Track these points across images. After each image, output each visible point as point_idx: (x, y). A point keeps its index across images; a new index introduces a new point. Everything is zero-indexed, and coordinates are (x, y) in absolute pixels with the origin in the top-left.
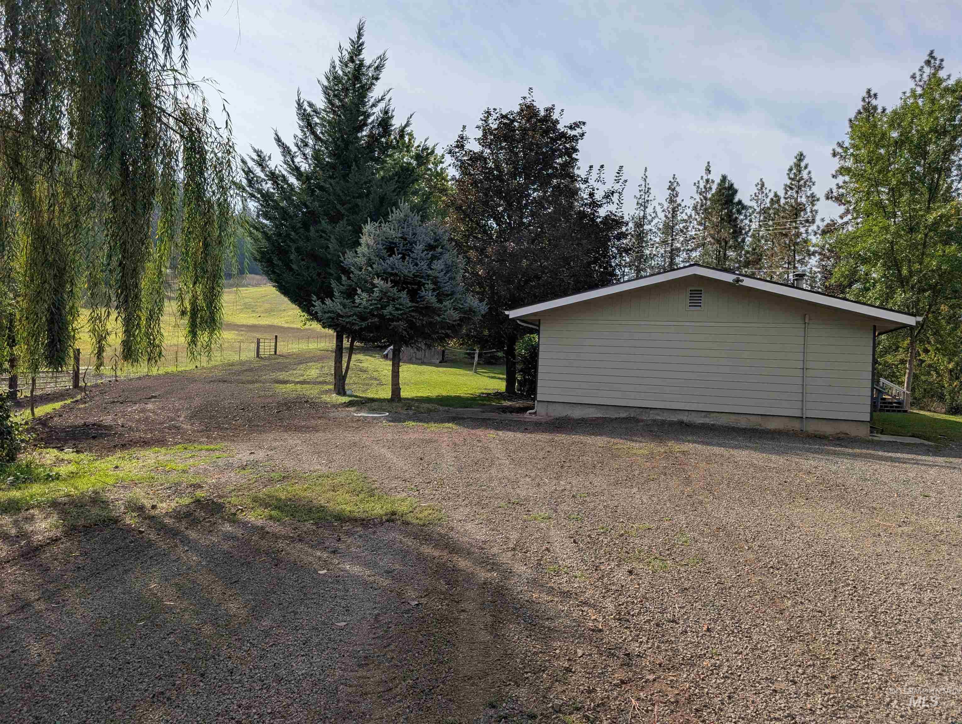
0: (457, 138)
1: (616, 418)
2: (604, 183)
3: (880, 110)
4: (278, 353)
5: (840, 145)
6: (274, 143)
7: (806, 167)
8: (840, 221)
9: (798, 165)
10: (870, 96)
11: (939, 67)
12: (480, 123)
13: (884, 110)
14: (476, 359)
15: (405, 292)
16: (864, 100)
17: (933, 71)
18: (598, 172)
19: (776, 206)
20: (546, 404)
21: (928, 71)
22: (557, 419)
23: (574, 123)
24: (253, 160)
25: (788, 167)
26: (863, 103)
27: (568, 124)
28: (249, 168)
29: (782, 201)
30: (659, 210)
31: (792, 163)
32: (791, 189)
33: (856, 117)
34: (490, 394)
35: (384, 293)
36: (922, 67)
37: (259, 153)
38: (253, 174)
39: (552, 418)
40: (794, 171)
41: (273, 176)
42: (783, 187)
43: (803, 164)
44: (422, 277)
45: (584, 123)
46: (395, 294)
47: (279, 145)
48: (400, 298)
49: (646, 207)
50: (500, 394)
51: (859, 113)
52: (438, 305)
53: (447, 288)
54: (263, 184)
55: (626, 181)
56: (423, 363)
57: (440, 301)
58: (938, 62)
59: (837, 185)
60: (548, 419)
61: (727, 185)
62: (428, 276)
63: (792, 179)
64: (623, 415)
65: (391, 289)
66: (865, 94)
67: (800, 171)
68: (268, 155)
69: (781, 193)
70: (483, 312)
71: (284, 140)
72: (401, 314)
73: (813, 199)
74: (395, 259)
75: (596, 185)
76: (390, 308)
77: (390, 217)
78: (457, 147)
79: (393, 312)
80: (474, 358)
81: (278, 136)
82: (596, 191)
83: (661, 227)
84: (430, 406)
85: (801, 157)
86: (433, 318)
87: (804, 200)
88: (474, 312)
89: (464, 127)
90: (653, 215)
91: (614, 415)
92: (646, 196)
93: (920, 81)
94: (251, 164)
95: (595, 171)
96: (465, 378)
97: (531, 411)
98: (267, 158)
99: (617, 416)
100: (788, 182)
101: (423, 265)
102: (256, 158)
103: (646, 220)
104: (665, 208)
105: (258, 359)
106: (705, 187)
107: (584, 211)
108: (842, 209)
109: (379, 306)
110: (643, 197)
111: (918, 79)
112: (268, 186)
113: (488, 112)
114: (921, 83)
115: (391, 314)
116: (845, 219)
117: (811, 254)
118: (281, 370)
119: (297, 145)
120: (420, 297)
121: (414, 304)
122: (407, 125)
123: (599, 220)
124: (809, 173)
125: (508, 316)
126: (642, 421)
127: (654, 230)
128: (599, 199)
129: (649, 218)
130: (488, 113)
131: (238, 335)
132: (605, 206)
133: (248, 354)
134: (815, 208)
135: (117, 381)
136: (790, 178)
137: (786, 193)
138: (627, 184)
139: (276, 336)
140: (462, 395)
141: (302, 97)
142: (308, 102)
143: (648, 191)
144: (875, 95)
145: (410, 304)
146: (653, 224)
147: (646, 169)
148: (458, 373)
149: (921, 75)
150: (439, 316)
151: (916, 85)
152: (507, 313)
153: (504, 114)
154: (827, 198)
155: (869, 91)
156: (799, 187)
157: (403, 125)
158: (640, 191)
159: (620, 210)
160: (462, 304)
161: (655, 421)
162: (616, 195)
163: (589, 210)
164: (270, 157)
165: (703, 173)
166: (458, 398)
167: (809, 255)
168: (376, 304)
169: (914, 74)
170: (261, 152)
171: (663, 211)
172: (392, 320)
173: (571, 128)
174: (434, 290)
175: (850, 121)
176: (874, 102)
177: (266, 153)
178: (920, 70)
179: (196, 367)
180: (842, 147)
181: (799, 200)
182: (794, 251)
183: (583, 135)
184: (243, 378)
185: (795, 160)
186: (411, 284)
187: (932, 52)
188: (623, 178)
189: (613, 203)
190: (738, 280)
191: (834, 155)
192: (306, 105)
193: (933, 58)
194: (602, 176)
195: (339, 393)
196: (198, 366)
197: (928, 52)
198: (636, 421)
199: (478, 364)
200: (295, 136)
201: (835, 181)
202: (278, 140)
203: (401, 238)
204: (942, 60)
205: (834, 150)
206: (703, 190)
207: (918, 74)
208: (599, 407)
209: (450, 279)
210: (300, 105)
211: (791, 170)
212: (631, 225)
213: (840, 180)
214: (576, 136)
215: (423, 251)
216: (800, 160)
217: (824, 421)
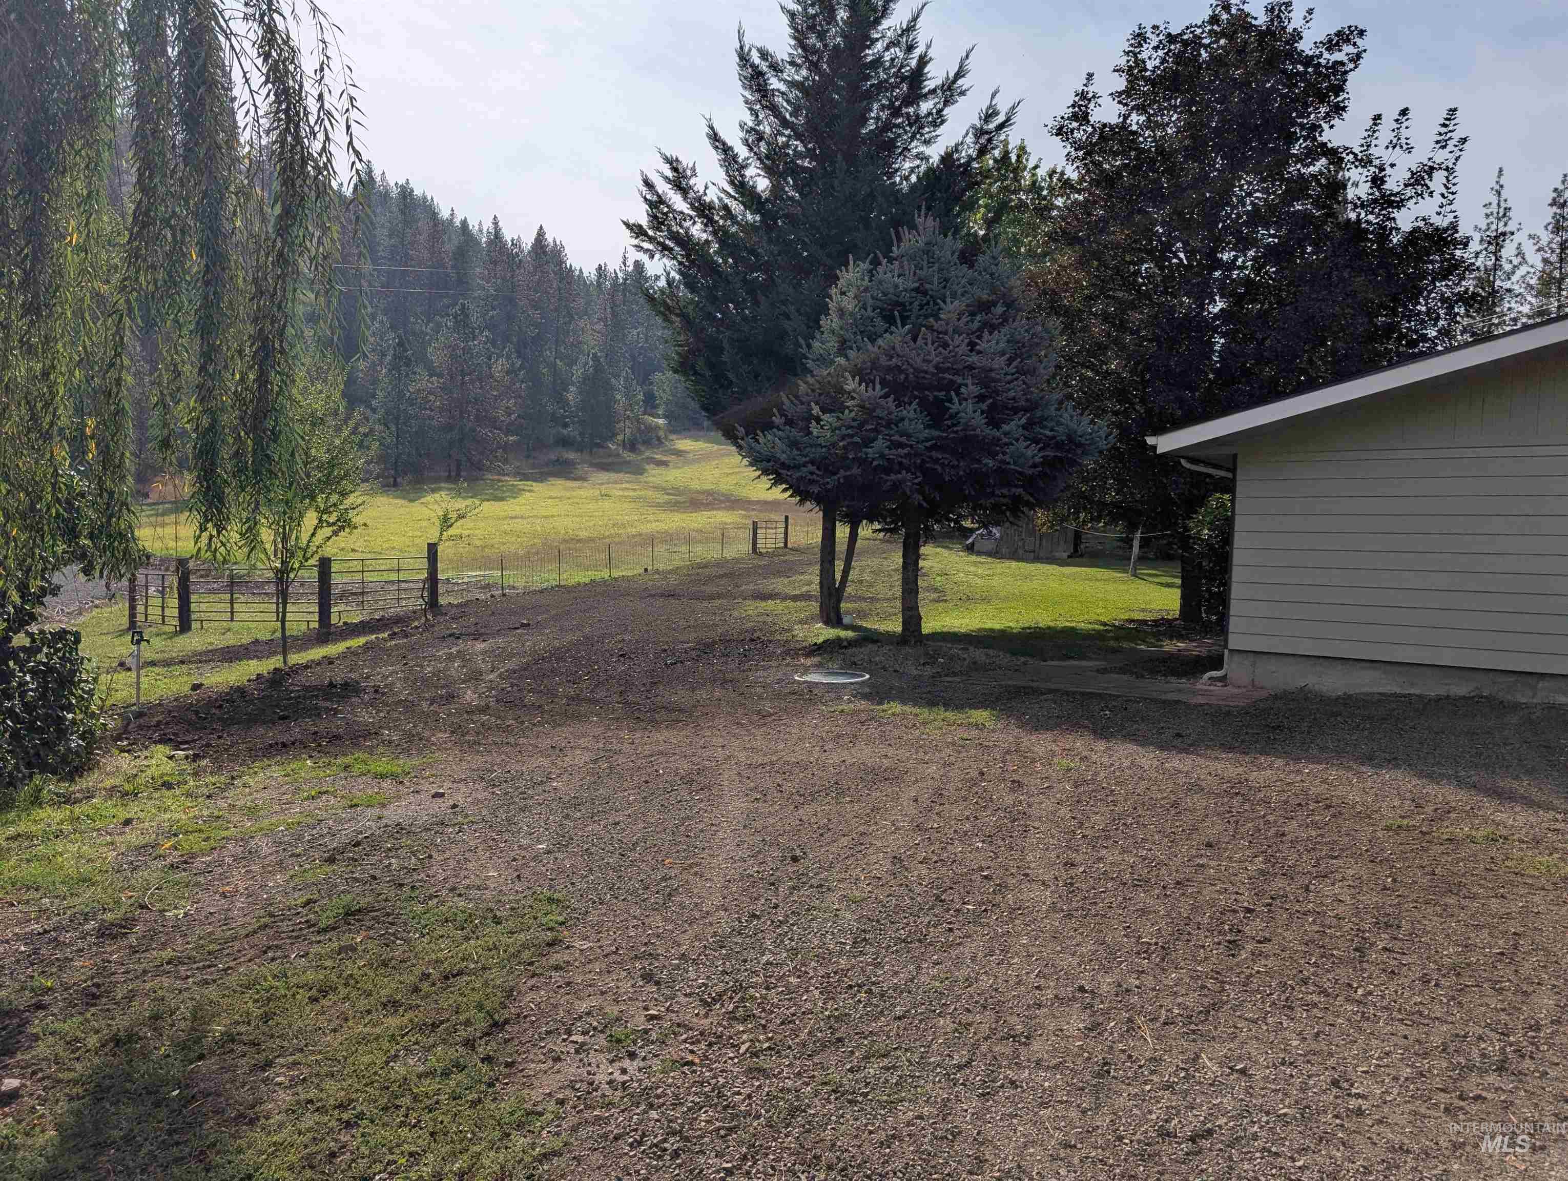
0: (1071, 99)
1: (1439, 699)
2: (1409, 150)
4: (789, 545)
6: (707, 143)
12: (1122, 61)
14: (1136, 549)
15: (914, 405)
18: (1396, 126)
20: (1251, 657)
22: (1276, 697)
23: (1339, 34)
24: (666, 179)
27: (1322, 37)
28: (659, 196)
30: (1529, 249)
34: (1145, 622)
35: (867, 410)
37: (673, 163)
38: (668, 206)
39: (1264, 694)
41: (703, 209)
44: (957, 372)
45: (1361, 33)
46: (890, 413)
47: (716, 148)
48: (903, 419)
49: (1499, 247)
50: (1169, 622)
52: (990, 432)
53: (1012, 394)
54: (688, 224)
55: (1464, 140)
56: (1037, 559)
57: (993, 422)
60: (1257, 695)
62: (971, 368)
64: (1461, 689)
65: (883, 402)
68: (690, 165)
70: (1103, 445)
71: (723, 135)
72: (907, 455)
74: (897, 337)
75: (1388, 156)
76: (880, 443)
77: (895, 249)
78: (1075, 117)
79: (887, 451)
80: (1131, 547)
81: (712, 128)
82: (1389, 170)
83: (1532, 282)
84: (979, 654)
86: (979, 461)
88: (1080, 445)
89: (1090, 76)
90: (1516, 261)
91: (1433, 688)
92: (1501, 224)
94: (663, 187)
95: (1387, 124)
96: (1110, 587)
97: (1214, 673)
98: (689, 173)
99: (1442, 691)
101: (960, 343)
102: (670, 174)
103: (1499, 273)
104: (1544, 242)
105: (753, 556)
107: (1359, 221)
109: (857, 439)
110: (1494, 227)
112: (697, 231)
113: (1139, 35)
115: (882, 456)
118: (779, 573)
119: (746, 142)
120: (951, 417)
121: (937, 433)
122: (959, 75)
123: (1395, 239)
125: (1154, 448)
126: (1515, 707)
127: (1518, 289)
128: (1396, 190)
129: (1507, 267)
130: (1140, 38)
131: (744, 516)
132: (1410, 204)
133: (740, 548)
135: (504, 595)
138: (1465, 146)
139: (787, 517)
140: (1082, 625)
141: (747, 41)
142: (760, 51)
143: (1505, 214)
145: (927, 433)
146: (1514, 278)
147: (1501, 170)
148: (1099, 576)
150: (993, 455)
152: (1150, 441)
153: (1174, 32)
157: (951, 75)
158: (1487, 216)
159: (1448, 208)
160: (1052, 430)
161: (1552, 707)
162: (1439, 177)
163: (1371, 217)
164: (693, 169)
166: (1070, 632)
168: (852, 436)
170: (677, 160)
171: (1539, 250)
172: (888, 471)
173: (1330, 45)
174: (981, 398)
177: (686, 161)
179: (646, 570)
183: (1356, 58)
184: (710, 589)
186: (930, 388)
188: (1456, 136)
189: (1431, 194)
192: (755, 58)
194: (1404, 133)
195: (828, 622)
196: (650, 568)
198: (1500, 707)
199: (1142, 559)
200: (742, 126)
202: (715, 138)
203: (916, 290)
208: (1388, 667)
209: (1020, 371)
210: (743, 58)
212: (1474, 246)
214: (1342, 64)
215: (961, 314)
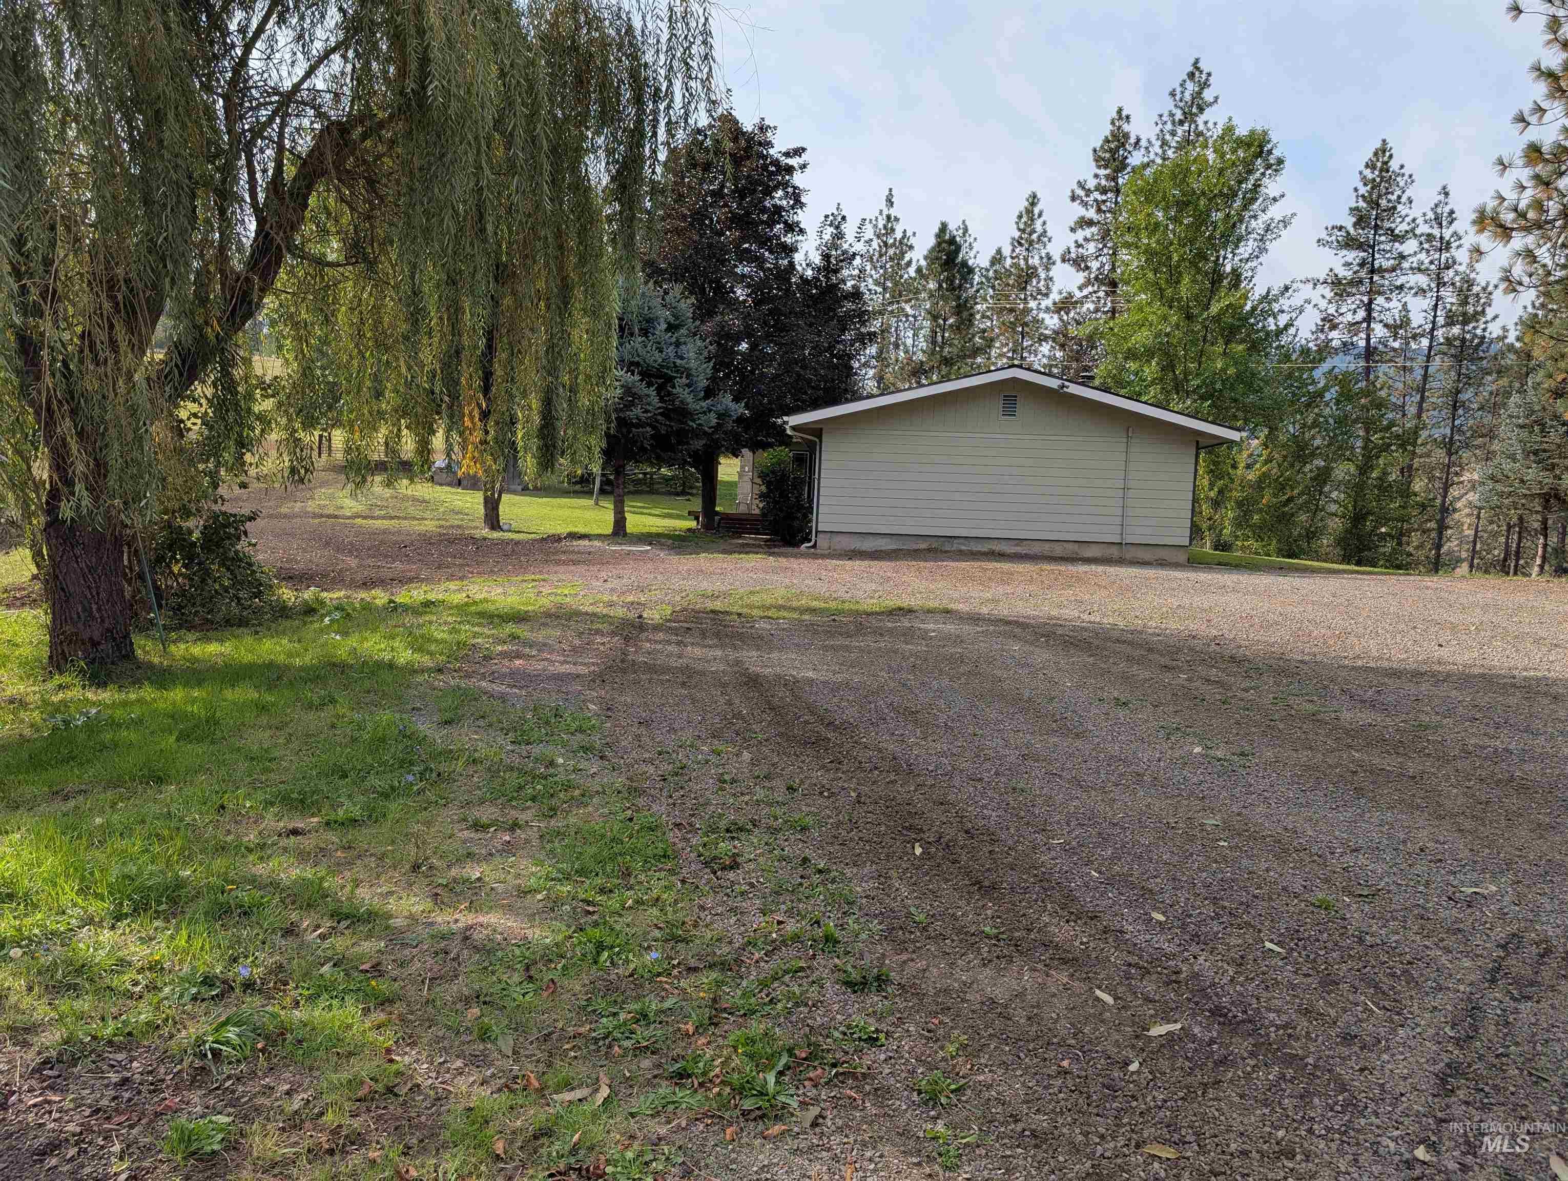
3: (1132, 140)
5: (1081, 185)
7: (1040, 215)
8: (1078, 295)
9: (1029, 212)
10: (1120, 118)
11: (1205, 83)
13: (1138, 140)
16: (1113, 123)
17: (1196, 89)
19: (997, 267)
21: (1191, 87)
25: (1017, 213)
26: (1111, 127)
29: (1009, 262)
31: (1022, 209)
32: (1020, 244)
33: (1102, 147)
36: (1185, 81)
40: (1024, 219)
42: (1009, 240)
43: (1036, 211)
45: (806, 151)
51: (1107, 141)
52: (694, 406)
58: (1204, 76)
59: (1076, 242)
61: (947, 237)
63: (1023, 231)
66: (1115, 115)
67: (1032, 220)
69: (1007, 251)
70: (735, 417)
72: (649, 418)
73: (1049, 261)
85: (1033, 200)
87: (1035, 261)
93: (1181, 100)
100: (1017, 234)
106: (885, 227)
108: (1081, 277)
111: (1178, 98)
114: (1182, 104)
116: (1085, 292)
117: (1043, 339)
120: (669, 395)
124: (1044, 223)
125: (787, 422)
126: (947, 552)
134: (1051, 274)
136: (1019, 230)
137: (1013, 251)
144: (1128, 117)
149: (1182, 93)
151: (1176, 106)
154: (1063, 261)
155: (1120, 111)
156: (1031, 243)
165: (883, 205)
167: (1040, 340)
169: (1174, 90)
173: (787, 154)
175: (1095, 151)
176: (1126, 127)
178: (1181, 85)
180: (1083, 188)
181: (1030, 262)
182: (1022, 333)
183: (803, 167)
185: (1026, 204)
186: (655, 376)
187: (1197, 61)
190: (1063, 386)
191: (1073, 198)
193: (1198, 69)
197: (1192, 61)
201: (1074, 237)
204: (1209, 74)
205: (1073, 191)
206: (883, 232)
207: (1179, 90)
211: (1020, 217)
213: (1080, 235)
216: (1033, 204)
217: (1142, 547)
